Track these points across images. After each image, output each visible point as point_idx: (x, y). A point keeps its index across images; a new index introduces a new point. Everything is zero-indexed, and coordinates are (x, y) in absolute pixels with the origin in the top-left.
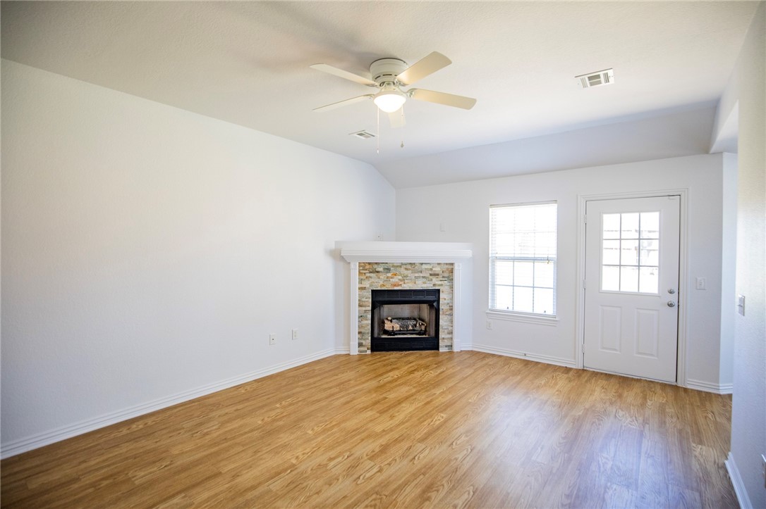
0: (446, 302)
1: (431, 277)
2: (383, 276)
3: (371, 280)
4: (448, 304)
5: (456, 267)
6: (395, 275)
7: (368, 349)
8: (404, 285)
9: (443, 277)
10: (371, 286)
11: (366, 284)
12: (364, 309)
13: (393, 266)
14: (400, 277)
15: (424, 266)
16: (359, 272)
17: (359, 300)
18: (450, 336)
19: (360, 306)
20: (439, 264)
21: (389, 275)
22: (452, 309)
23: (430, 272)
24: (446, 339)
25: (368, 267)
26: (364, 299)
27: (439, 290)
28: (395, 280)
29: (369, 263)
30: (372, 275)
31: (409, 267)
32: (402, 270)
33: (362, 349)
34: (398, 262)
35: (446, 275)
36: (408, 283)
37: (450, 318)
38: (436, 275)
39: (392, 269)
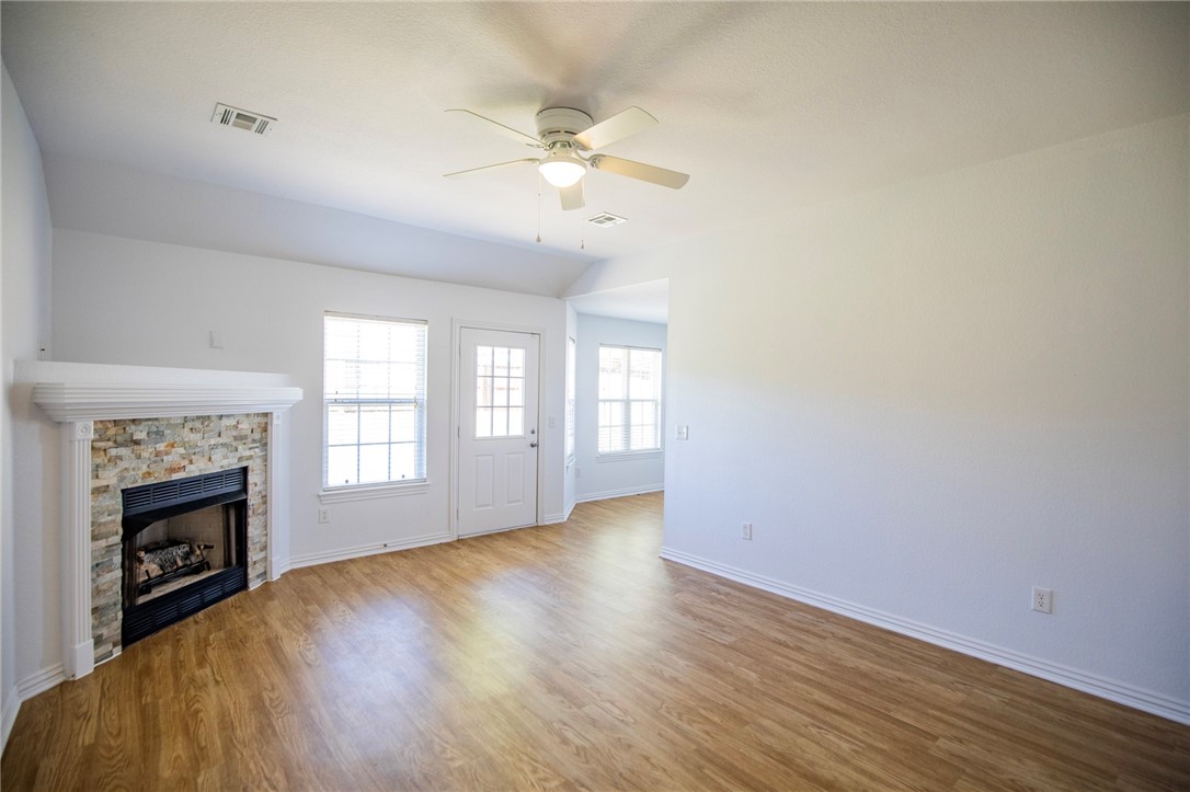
0: (257, 489)
1: (234, 444)
2: (147, 452)
3: (123, 465)
4: (260, 492)
5: (272, 420)
6: (173, 445)
7: (115, 645)
8: (189, 467)
9: (254, 441)
10: (122, 479)
11: (110, 477)
12: (103, 543)
13: (169, 426)
14: (182, 451)
15: (226, 422)
16: (93, 448)
17: (93, 523)
18: (262, 555)
19: (95, 538)
20: (247, 415)
21: (161, 447)
22: (265, 502)
23: (234, 433)
24: (257, 562)
25: (112, 431)
26: (105, 519)
27: (247, 468)
28: (173, 457)
29: (117, 422)
30: (123, 451)
31: (198, 424)
32: (186, 434)
33: (103, 650)
34: (179, 414)
35: (257, 436)
36: (197, 461)
37: (262, 518)
38: (241, 438)
39: (167, 432)
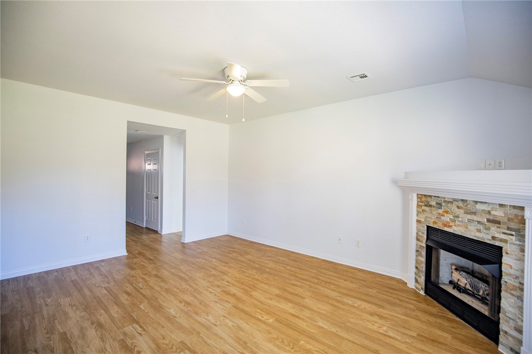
0: (512, 271)
1: (488, 224)
2: (435, 212)
3: (426, 214)
4: (516, 276)
5: (527, 214)
6: (447, 212)
7: (422, 288)
8: (455, 228)
9: (509, 228)
10: (426, 221)
11: (423, 218)
12: (420, 243)
13: (445, 201)
14: (451, 217)
15: (479, 207)
16: (417, 204)
17: (417, 234)
19: (417, 240)
20: (501, 205)
21: (440, 211)
22: (522, 290)
23: (488, 217)
24: (510, 335)
25: (424, 199)
26: (421, 234)
27: (501, 248)
28: (447, 218)
29: (425, 196)
30: (426, 208)
31: (461, 204)
32: (453, 207)
33: (417, 285)
34: (449, 196)
35: (513, 225)
36: (459, 225)
37: (518, 301)
38: (496, 222)
39: (443, 204)
